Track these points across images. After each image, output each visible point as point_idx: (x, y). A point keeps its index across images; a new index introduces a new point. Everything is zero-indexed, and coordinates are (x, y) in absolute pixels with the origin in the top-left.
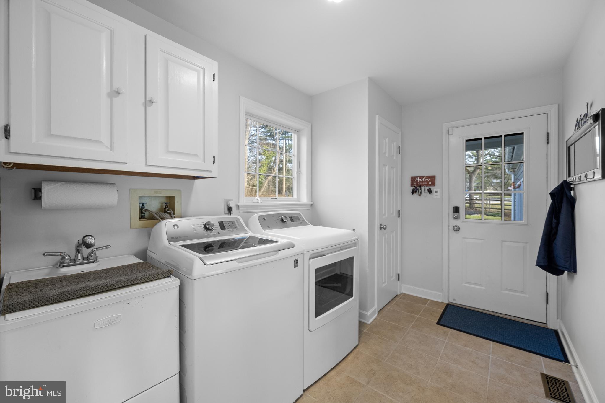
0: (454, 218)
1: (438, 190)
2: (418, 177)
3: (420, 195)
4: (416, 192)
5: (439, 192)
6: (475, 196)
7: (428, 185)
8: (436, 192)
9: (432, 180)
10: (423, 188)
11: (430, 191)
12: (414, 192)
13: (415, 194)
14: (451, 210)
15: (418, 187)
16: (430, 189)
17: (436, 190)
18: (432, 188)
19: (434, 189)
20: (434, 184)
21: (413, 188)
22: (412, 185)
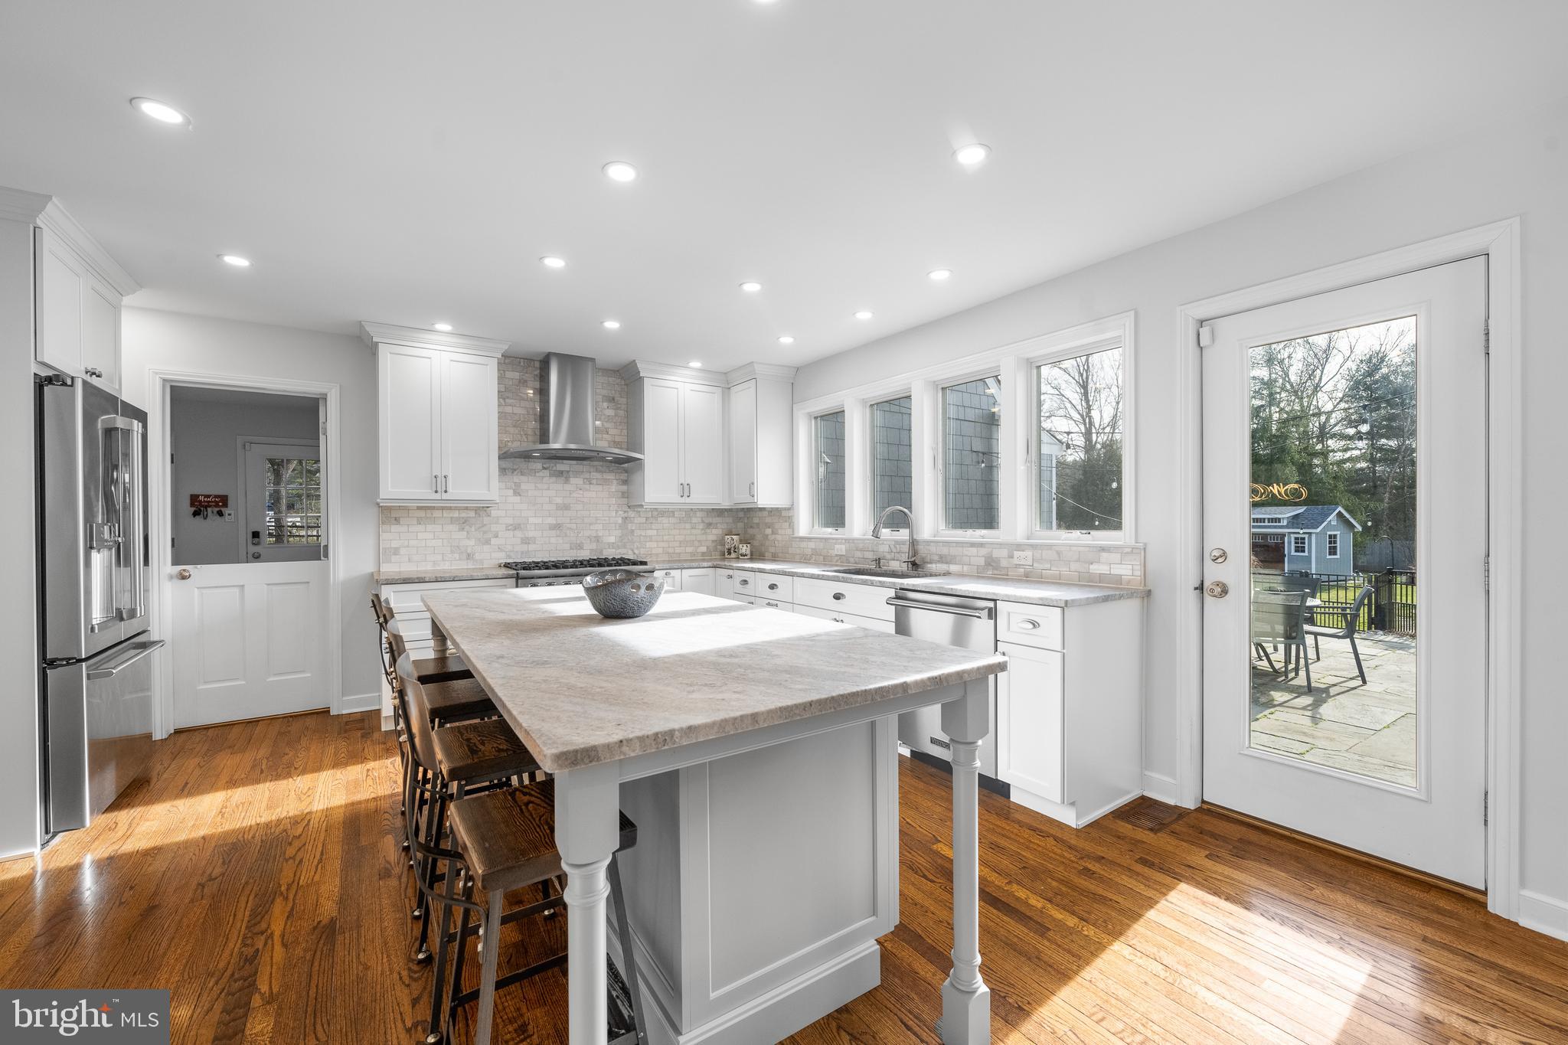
0: (253, 544)
1: (232, 512)
2: (202, 495)
3: (205, 518)
4: (199, 514)
5: (233, 515)
6: (290, 520)
7: (217, 505)
8: (229, 515)
9: (223, 501)
10: (209, 509)
11: (220, 514)
12: (195, 514)
13: (197, 517)
14: (250, 535)
15: (202, 509)
16: (221, 511)
17: (229, 512)
18: (222, 509)
19: (226, 511)
20: (225, 505)
21: (193, 509)
22: (192, 505)
